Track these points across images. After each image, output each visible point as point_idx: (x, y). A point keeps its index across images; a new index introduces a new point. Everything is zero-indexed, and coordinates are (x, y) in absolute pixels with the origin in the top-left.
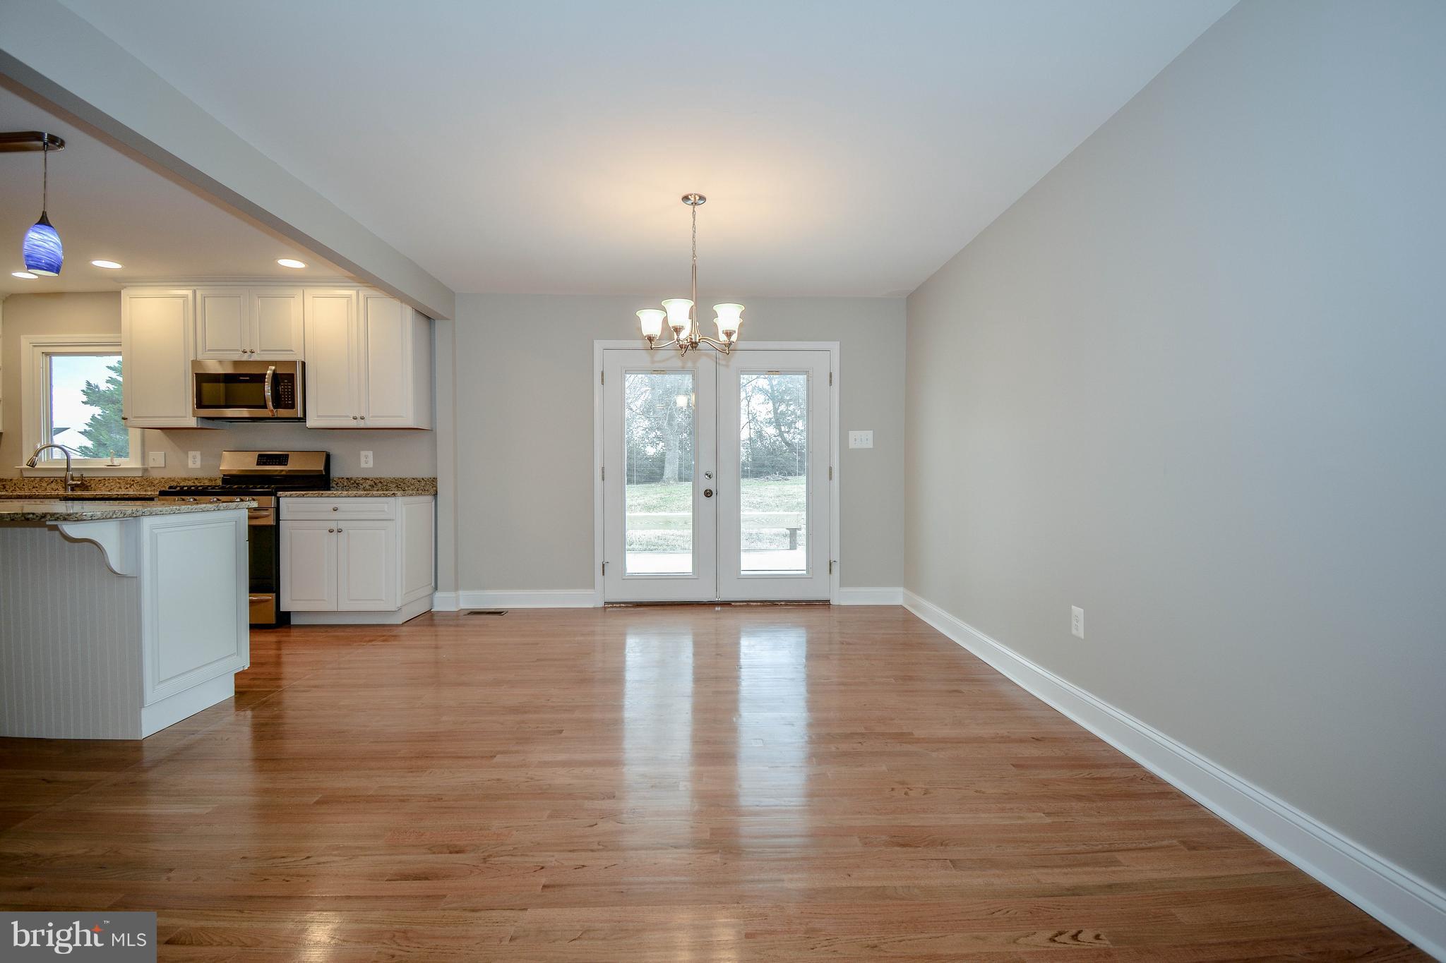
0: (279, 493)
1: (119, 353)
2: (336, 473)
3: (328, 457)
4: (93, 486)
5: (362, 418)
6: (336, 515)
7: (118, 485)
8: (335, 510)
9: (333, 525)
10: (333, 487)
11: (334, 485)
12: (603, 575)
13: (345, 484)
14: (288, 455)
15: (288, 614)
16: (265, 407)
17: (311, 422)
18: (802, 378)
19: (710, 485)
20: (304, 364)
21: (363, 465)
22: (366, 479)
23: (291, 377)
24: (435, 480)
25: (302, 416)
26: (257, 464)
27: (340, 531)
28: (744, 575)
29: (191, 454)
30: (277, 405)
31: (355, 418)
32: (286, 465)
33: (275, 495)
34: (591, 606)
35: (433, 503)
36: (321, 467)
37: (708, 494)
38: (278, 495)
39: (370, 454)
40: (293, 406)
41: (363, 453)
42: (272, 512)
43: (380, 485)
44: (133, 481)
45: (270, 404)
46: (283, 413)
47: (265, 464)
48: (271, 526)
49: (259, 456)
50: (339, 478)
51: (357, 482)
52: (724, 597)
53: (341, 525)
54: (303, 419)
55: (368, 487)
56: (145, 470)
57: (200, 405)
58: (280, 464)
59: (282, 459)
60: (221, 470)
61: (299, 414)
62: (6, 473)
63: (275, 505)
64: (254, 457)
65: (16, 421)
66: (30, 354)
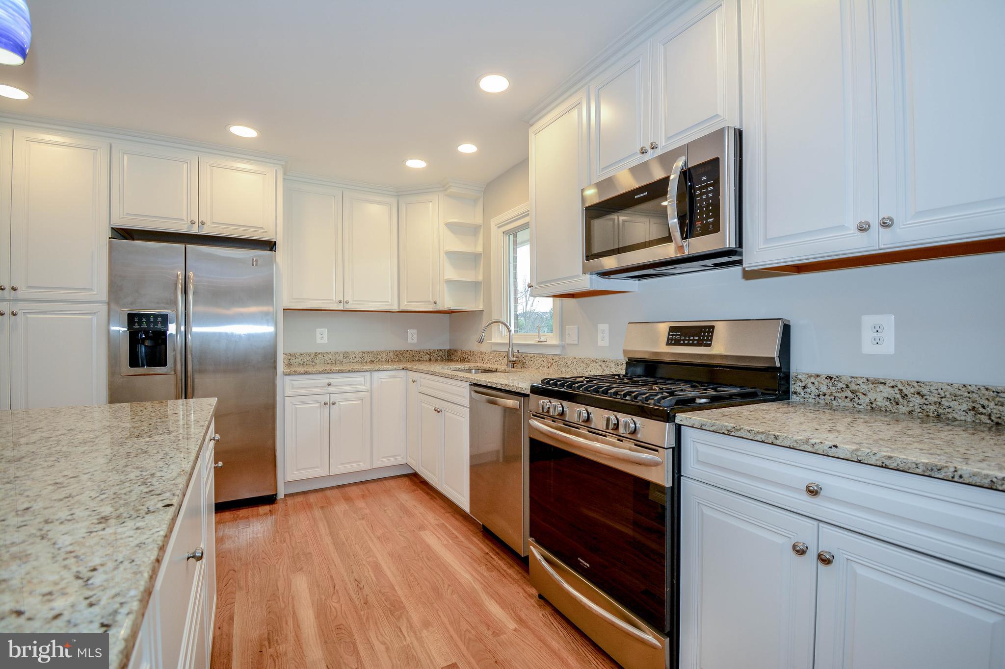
0: (680, 418)
2: (803, 365)
3: (787, 329)
4: (527, 362)
7: (543, 363)
8: (813, 492)
10: (795, 393)
11: (799, 390)
13: (824, 389)
14: (713, 327)
16: (668, 239)
17: (754, 258)
20: (739, 134)
21: (869, 349)
22: (877, 384)
23: (713, 167)
25: (733, 245)
26: (668, 344)
27: (825, 560)
30: (688, 231)
31: (863, 228)
32: (710, 345)
36: (773, 352)
38: (677, 421)
39: (889, 320)
40: (716, 228)
41: (870, 321)
42: (669, 461)
43: (918, 400)
44: (553, 360)
45: (676, 234)
46: (701, 244)
47: (677, 343)
48: (661, 489)
49: (672, 329)
50: (810, 376)
51: (853, 387)
54: (737, 252)
55: (881, 402)
56: (563, 347)
57: (590, 253)
58: (699, 344)
59: (703, 335)
60: (625, 352)
61: (730, 243)
62: (484, 348)
63: (669, 441)
64: (663, 329)
65: (488, 300)
66: (496, 235)
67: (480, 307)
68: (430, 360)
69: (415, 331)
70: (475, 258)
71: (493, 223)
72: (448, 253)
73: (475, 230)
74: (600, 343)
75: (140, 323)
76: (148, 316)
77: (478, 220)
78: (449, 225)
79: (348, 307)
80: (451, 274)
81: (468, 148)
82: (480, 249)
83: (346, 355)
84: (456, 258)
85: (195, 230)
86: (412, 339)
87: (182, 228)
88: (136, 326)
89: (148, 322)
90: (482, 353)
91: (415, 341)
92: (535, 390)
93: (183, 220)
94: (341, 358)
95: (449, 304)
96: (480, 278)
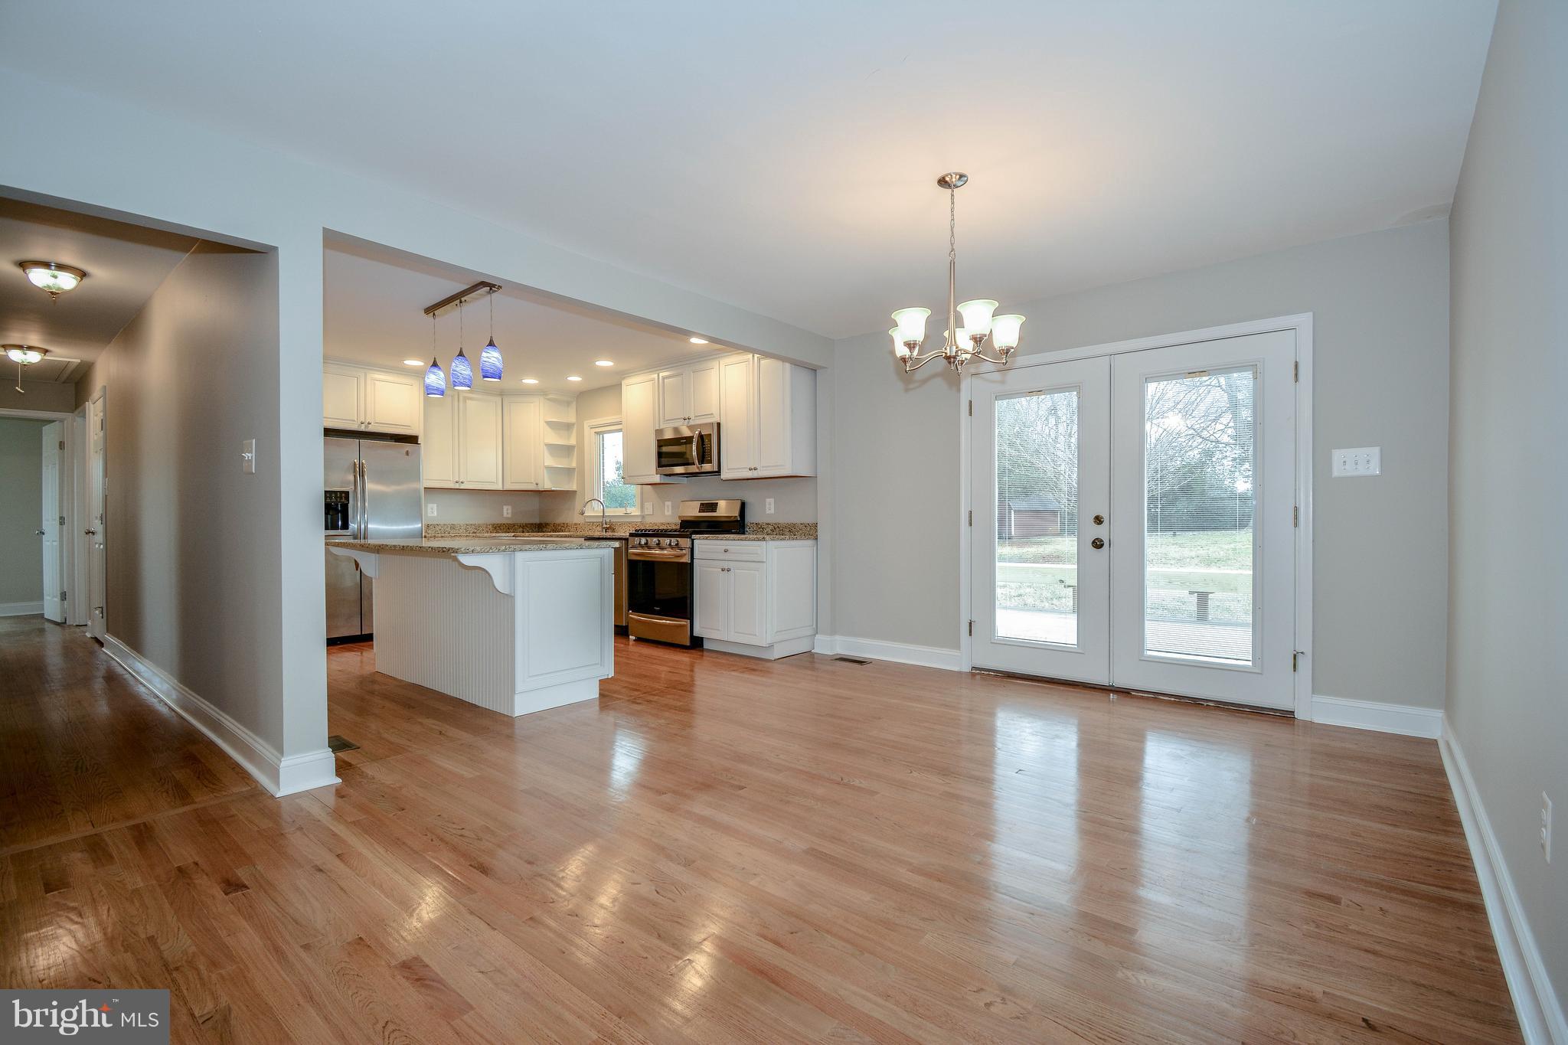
0: (694, 536)
1: (620, 430)
2: (750, 518)
3: (744, 505)
4: (617, 528)
5: (755, 469)
6: (727, 556)
7: (629, 528)
8: (726, 551)
9: (726, 565)
10: (746, 531)
11: (748, 530)
12: (970, 635)
13: (754, 528)
14: (716, 503)
15: (701, 639)
16: (693, 463)
17: (725, 475)
18: (1249, 375)
19: (1101, 532)
20: (719, 425)
21: (768, 512)
22: (768, 524)
23: (709, 436)
24: (816, 525)
25: (719, 470)
26: (699, 512)
27: (729, 570)
28: (1150, 656)
29: (667, 503)
30: (701, 461)
31: (751, 470)
32: (716, 512)
33: (690, 538)
34: (956, 669)
35: (815, 548)
36: (736, 513)
37: (1098, 544)
38: (693, 538)
39: (772, 500)
40: (711, 461)
41: (768, 500)
42: (687, 552)
43: (778, 529)
44: (636, 525)
45: (696, 461)
46: (707, 467)
47: (704, 512)
48: (686, 563)
49: (702, 504)
50: (751, 524)
51: (763, 527)
52: (1120, 682)
53: (731, 565)
54: (719, 472)
55: (770, 531)
56: (643, 517)
57: (660, 465)
58: (713, 511)
59: (712, 507)
60: (679, 517)
61: (716, 469)
62: (577, 519)
63: (689, 544)
64: (697, 504)
65: (582, 483)
66: (589, 434)
67: (574, 488)
68: (523, 532)
69: (510, 507)
70: (568, 450)
71: (587, 424)
72: (548, 446)
73: (568, 427)
74: (666, 513)
75: (331, 498)
76: (335, 492)
77: (571, 418)
78: (548, 423)
79: (463, 487)
80: (550, 461)
81: (575, 379)
82: (573, 441)
83: (453, 527)
84: (554, 449)
85: (363, 428)
86: (507, 513)
87: (354, 427)
88: (328, 500)
89: (336, 497)
90: (576, 524)
91: (510, 516)
92: (631, 535)
93: (354, 421)
94: (449, 529)
95: (547, 485)
96: (574, 465)
